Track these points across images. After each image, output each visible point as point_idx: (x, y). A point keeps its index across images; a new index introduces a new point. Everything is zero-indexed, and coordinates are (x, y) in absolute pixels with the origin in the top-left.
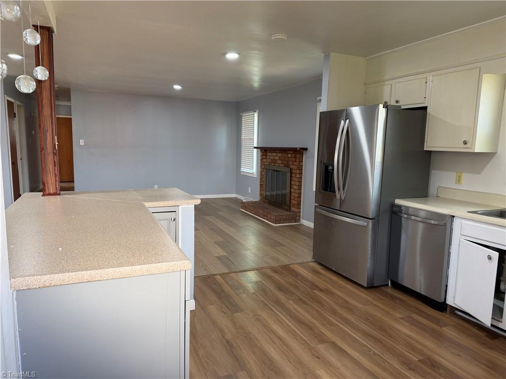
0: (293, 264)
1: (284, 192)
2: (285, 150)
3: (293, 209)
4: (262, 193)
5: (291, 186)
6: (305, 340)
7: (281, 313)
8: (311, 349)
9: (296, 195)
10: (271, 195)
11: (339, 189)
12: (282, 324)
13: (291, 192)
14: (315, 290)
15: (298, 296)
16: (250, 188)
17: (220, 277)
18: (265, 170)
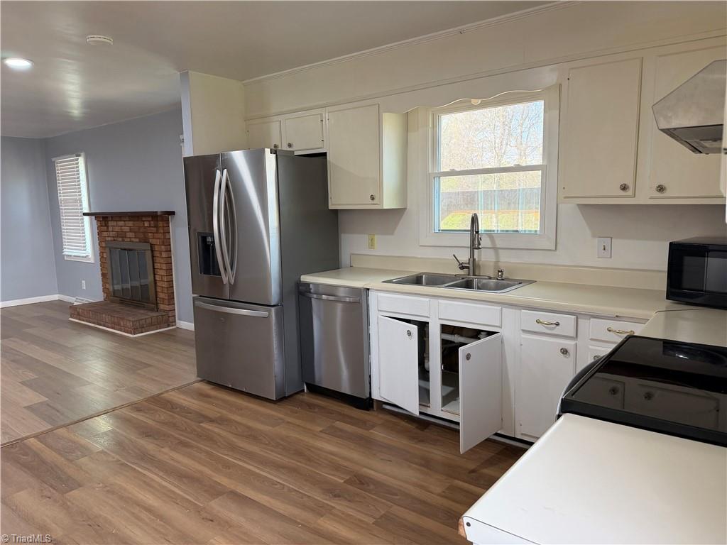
0: (167, 391)
1: (143, 282)
2: (138, 216)
3: (161, 306)
4: (107, 286)
5: (154, 271)
6: (190, 501)
7: (150, 471)
8: (198, 511)
9: (165, 285)
10: (123, 289)
11: (225, 269)
12: (153, 487)
13: (155, 280)
14: (201, 423)
15: (176, 438)
16: (83, 282)
17: (36, 440)
18: (107, 250)
